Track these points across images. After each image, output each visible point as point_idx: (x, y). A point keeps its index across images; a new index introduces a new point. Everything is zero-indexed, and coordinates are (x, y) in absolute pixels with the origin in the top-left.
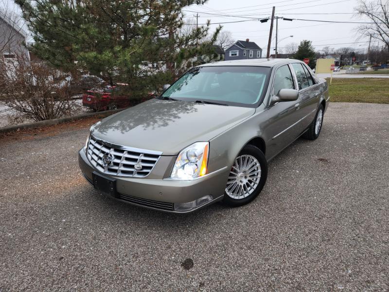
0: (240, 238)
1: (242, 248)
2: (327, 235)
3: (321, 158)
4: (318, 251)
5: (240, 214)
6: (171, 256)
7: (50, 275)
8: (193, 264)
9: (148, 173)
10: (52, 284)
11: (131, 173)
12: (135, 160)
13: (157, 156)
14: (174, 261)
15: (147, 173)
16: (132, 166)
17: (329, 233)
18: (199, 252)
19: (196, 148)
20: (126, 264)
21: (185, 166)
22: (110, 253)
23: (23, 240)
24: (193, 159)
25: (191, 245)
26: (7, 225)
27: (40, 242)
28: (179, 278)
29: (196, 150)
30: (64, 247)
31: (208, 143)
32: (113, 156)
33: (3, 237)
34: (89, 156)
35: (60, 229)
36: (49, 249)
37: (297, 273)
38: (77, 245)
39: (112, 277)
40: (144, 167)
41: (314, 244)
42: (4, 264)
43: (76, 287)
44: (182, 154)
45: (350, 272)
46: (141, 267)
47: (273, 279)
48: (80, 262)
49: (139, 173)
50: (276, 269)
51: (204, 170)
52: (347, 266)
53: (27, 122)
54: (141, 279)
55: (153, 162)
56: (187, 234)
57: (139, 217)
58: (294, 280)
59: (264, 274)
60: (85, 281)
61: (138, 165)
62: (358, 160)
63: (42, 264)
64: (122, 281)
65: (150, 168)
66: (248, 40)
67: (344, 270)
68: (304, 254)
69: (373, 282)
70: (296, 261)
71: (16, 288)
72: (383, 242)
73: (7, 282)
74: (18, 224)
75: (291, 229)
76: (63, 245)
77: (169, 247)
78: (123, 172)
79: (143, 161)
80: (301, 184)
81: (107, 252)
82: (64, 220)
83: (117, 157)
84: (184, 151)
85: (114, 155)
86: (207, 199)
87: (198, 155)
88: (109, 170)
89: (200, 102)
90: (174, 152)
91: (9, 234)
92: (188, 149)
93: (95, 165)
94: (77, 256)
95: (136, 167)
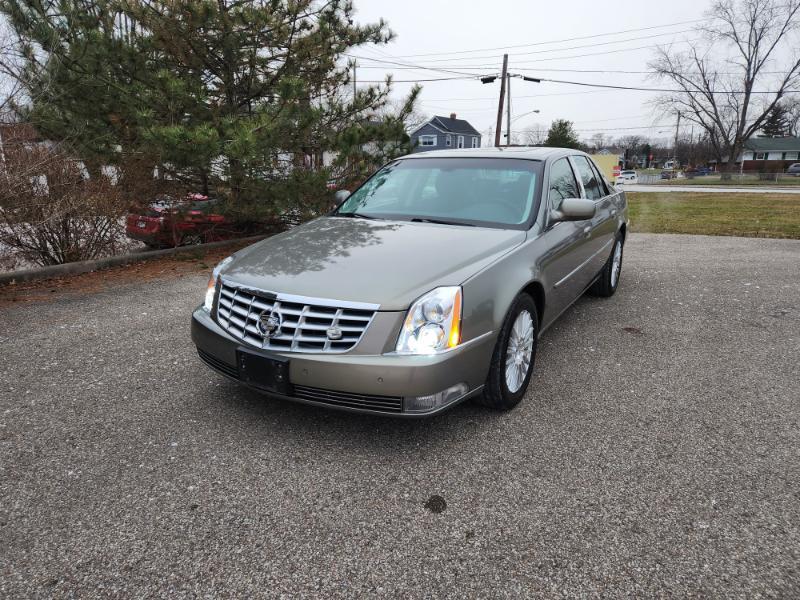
0: (518, 459)
1: (525, 475)
2: (664, 448)
3: (628, 326)
4: (654, 473)
5: (508, 421)
6: (402, 492)
7: (183, 536)
8: (445, 504)
9: (353, 344)
10: (192, 550)
12: (328, 322)
13: (369, 313)
14: (409, 501)
15: (351, 344)
16: (323, 334)
17: (668, 446)
18: (451, 484)
19: (439, 296)
20: (322, 510)
21: (422, 330)
22: (286, 493)
23: (102, 480)
24: (434, 317)
25: (434, 475)
26: (58, 456)
27: (141, 483)
28: (427, 526)
29: (440, 300)
30: (191, 488)
31: (459, 288)
32: (280, 315)
33: (58, 477)
35: (173, 458)
36: (163, 493)
37: (627, 508)
38: (217, 483)
39: (302, 532)
40: (345, 334)
41: (647, 463)
42: (80, 523)
43: (239, 551)
44: (415, 308)
45: (714, 502)
46: (352, 513)
47: (590, 519)
48: (233, 511)
49: (334, 345)
50: (592, 505)
51: (454, 337)
52: (708, 495)
53: (24, 267)
54: (358, 531)
55: (364, 324)
56: (422, 457)
57: (322, 433)
58: (626, 519)
59: (574, 513)
60: (253, 542)
61: (334, 331)
62: (691, 330)
63: (158, 518)
64: (325, 538)
65: (357, 334)
66: (453, 116)
67: (704, 501)
68: (633, 480)
69: (754, 514)
70: (622, 490)
72: (759, 455)
73: (99, 552)
74: (82, 455)
75: (602, 442)
76: (188, 484)
77: (394, 479)
78: (302, 344)
79: (342, 323)
80: (603, 370)
81: (281, 492)
82: (176, 444)
83: (288, 318)
84: (419, 303)
85: (284, 315)
86: (459, 391)
87: (444, 309)
88: (274, 342)
89: (420, 221)
90: (401, 304)
91: (70, 473)
92: (425, 299)
93: (239, 335)
94: (222, 501)
95: (329, 333)
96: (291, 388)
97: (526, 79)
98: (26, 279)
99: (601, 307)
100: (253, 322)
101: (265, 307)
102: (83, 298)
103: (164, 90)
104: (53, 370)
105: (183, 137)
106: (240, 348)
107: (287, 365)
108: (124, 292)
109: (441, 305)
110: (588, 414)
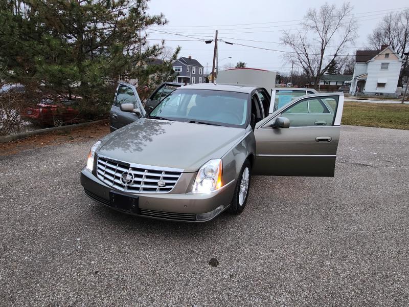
0: (247, 238)
1: (251, 245)
2: (307, 228)
4: (305, 240)
5: (239, 219)
6: (197, 258)
7: (94, 288)
8: (218, 262)
9: (171, 189)
10: (101, 295)
11: (155, 189)
12: (158, 178)
13: (179, 173)
14: (201, 262)
16: (156, 184)
17: (309, 227)
18: (219, 252)
20: (161, 269)
21: (203, 181)
22: (141, 262)
23: (45, 261)
24: (210, 174)
25: (211, 248)
26: (17, 249)
27: (66, 261)
28: (211, 273)
29: (212, 166)
30: (93, 262)
31: (221, 160)
32: (133, 175)
33: (20, 261)
34: (99, 176)
35: (79, 247)
36: (78, 266)
37: (296, 257)
38: (105, 259)
39: (153, 281)
40: (167, 184)
41: (301, 236)
42: (38, 285)
43: (124, 294)
44: (201, 171)
45: (330, 252)
46: (176, 270)
47: (282, 264)
48: (117, 273)
49: (161, 189)
50: (282, 257)
51: (219, 183)
52: (328, 249)
54: (180, 279)
55: (176, 179)
56: (203, 240)
58: (297, 263)
59: (275, 262)
60: (130, 288)
61: (161, 182)
63: (79, 280)
64: (165, 283)
65: (173, 184)
66: (190, 57)
67: (326, 252)
68: (297, 244)
69: (347, 256)
70: (293, 249)
71: (65, 304)
72: (345, 229)
73: (52, 300)
74: (30, 247)
75: (281, 226)
76: (91, 260)
77: (192, 252)
78: (145, 189)
79: (165, 178)
81: (139, 262)
82: (79, 239)
83: (136, 176)
84: (202, 168)
85: (134, 174)
86: (221, 208)
87: (214, 170)
88: (129, 188)
89: (194, 122)
90: (194, 169)
91: (26, 258)
92: (205, 166)
93: (111, 184)
94: (111, 268)
95: (159, 184)
96: (139, 211)
97: (226, 43)
100: (118, 178)
101: (125, 170)
102: (8, 158)
103: (49, 46)
105: (60, 71)
106: (111, 191)
107: (137, 199)
108: (31, 154)
109: (213, 169)
110: (274, 214)
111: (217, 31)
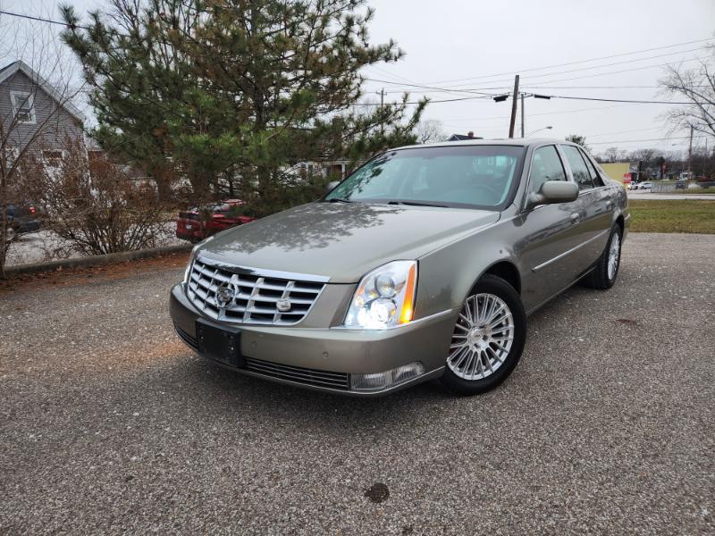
0: (479, 449)
1: (483, 467)
2: (651, 446)
3: (624, 318)
4: (636, 474)
5: (476, 407)
6: (344, 477)
7: (105, 508)
8: (388, 493)
9: (302, 317)
10: (110, 524)
11: (270, 317)
12: (279, 294)
13: (319, 285)
14: (350, 488)
15: (300, 317)
16: (273, 306)
17: (655, 443)
18: (399, 472)
19: (392, 270)
20: (255, 491)
21: (373, 304)
22: (224, 470)
23: (56, 446)
24: (386, 291)
25: (384, 460)
26: (28, 420)
27: (90, 451)
28: (361, 516)
29: (393, 274)
30: (134, 458)
31: (415, 263)
32: (236, 287)
33: (19, 440)
34: (190, 293)
35: (129, 427)
36: (105, 462)
37: (598, 512)
38: (160, 455)
39: (227, 514)
40: (294, 307)
41: (629, 463)
42: (17, 486)
43: (156, 530)
44: (365, 282)
45: (705, 512)
46: (286, 496)
47: (552, 522)
48: (165, 485)
49: (284, 318)
50: (556, 506)
51: (407, 312)
52: (698, 502)
54: (286, 517)
56: (375, 441)
57: (280, 410)
58: (595, 526)
59: (533, 514)
60: (174, 519)
61: (283, 303)
63: (90, 487)
64: (249, 521)
65: (306, 307)
66: (471, 132)
67: (693, 510)
68: (610, 481)
70: (595, 491)
71: (37, 530)
73: (21, 518)
75: (578, 435)
76: (133, 454)
77: (340, 463)
78: (254, 316)
79: (293, 295)
80: (590, 359)
81: (219, 469)
82: (137, 414)
83: (242, 289)
84: (372, 276)
85: (239, 287)
86: (414, 370)
87: (396, 284)
88: (230, 314)
89: (396, 204)
90: (352, 277)
91: (31, 436)
92: (377, 273)
93: (200, 305)
94: (160, 474)
95: (279, 306)
96: (244, 362)
97: (537, 96)
98: (71, 265)
99: (598, 299)
100: (212, 294)
101: (224, 279)
104: (59, 341)
106: (200, 320)
107: (238, 337)
109: (394, 280)
110: (566, 406)
111: (517, 77)
